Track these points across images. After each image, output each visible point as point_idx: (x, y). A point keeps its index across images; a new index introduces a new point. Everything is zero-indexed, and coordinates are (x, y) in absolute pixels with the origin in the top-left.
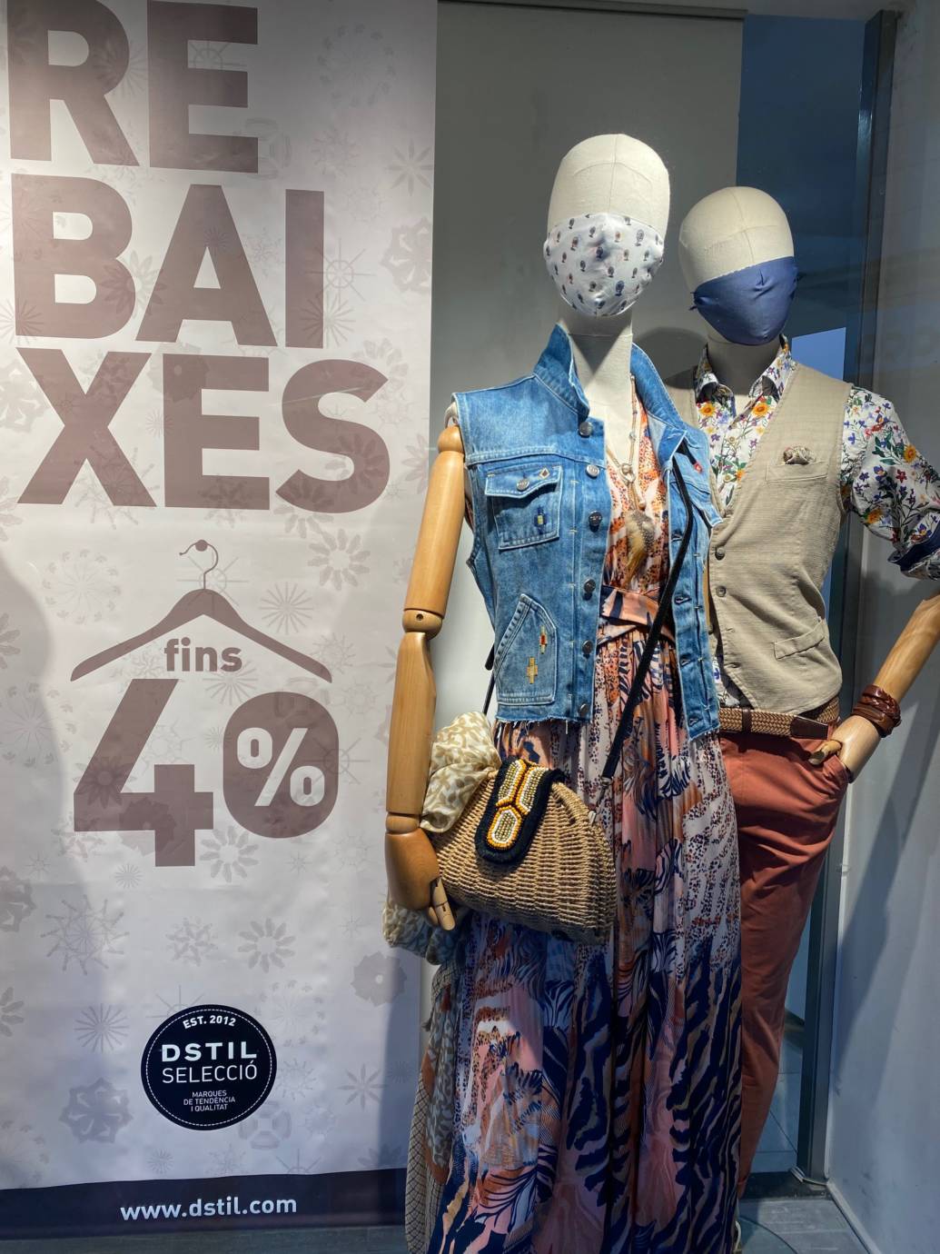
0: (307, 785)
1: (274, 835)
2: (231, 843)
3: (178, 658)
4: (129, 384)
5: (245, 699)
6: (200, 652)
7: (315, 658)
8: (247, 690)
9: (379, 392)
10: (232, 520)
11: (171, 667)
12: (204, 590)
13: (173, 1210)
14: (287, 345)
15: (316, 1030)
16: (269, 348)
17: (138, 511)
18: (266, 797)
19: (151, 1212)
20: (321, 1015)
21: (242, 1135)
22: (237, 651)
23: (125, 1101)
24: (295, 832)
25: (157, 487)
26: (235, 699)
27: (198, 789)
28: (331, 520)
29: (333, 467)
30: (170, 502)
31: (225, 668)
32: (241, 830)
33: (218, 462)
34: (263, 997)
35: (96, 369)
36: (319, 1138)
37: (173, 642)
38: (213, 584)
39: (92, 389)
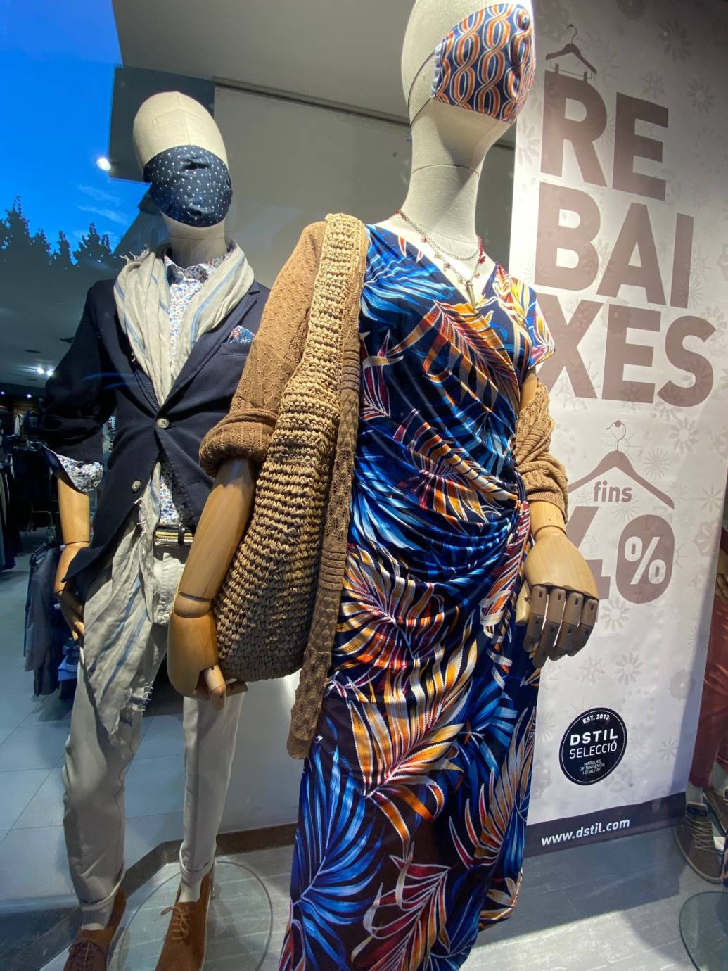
0: (657, 570)
1: (638, 602)
2: (617, 607)
3: (600, 493)
4: (591, 321)
5: (631, 519)
6: (612, 489)
7: (667, 494)
8: (633, 513)
9: (711, 337)
10: (634, 409)
11: (596, 499)
12: (617, 452)
13: (568, 836)
14: (671, 305)
15: (649, 718)
16: (662, 306)
17: (587, 400)
18: (636, 580)
19: (557, 839)
20: (652, 709)
21: (606, 785)
22: (630, 489)
23: (549, 772)
24: (649, 600)
25: (599, 387)
26: (627, 519)
27: (603, 575)
28: (681, 411)
29: (686, 379)
30: (604, 397)
31: (624, 500)
32: (622, 599)
33: (632, 373)
34: (624, 701)
35: (574, 310)
36: (645, 782)
37: (599, 483)
38: (622, 449)
39: (571, 322)
